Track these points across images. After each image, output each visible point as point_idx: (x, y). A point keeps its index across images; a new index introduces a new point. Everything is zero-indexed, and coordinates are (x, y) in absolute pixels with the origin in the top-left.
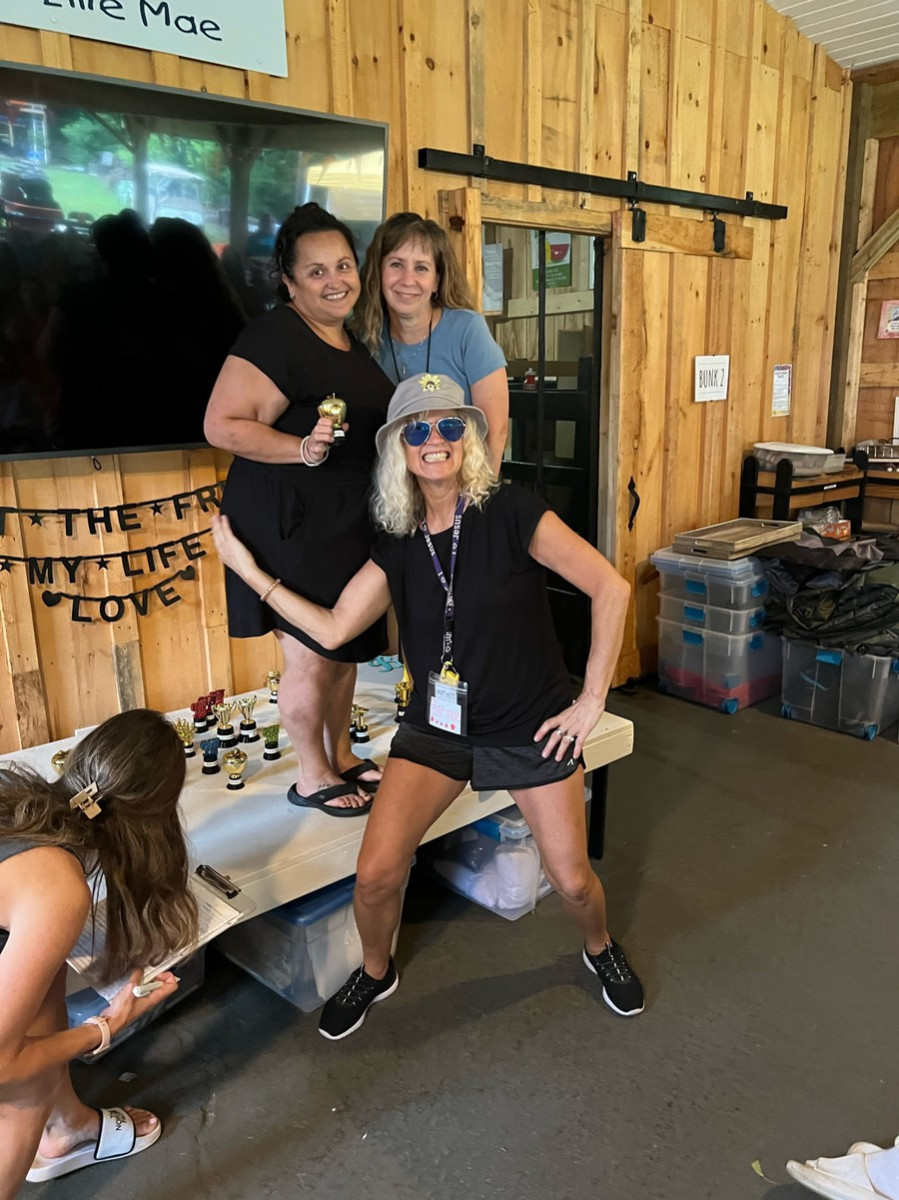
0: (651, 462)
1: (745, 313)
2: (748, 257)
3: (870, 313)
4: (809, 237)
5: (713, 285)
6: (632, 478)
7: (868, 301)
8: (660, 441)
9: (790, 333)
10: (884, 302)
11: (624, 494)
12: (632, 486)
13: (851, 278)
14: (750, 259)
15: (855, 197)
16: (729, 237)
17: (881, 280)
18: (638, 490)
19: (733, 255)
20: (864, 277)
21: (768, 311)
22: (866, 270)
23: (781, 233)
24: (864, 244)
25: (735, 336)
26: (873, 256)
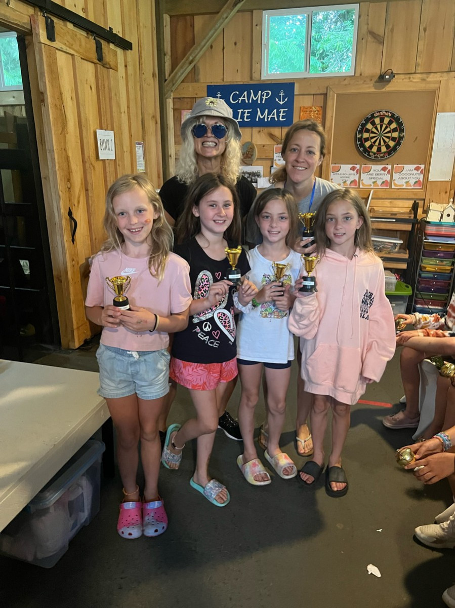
0: (79, 197)
1: (119, 106)
2: (116, 70)
3: (176, 118)
4: (143, 65)
5: (100, 84)
6: (69, 208)
7: (174, 110)
8: (82, 184)
9: (140, 123)
10: (182, 111)
11: (66, 219)
12: (70, 213)
13: (165, 95)
14: (117, 71)
15: (162, 47)
16: (104, 53)
17: (179, 98)
18: (74, 216)
19: (108, 66)
20: (170, 96)
21: (128, 107)
22: (172, 91)
23: (129, 59)
24: (169, 76)
25: (115, 120)
26: (175, 83)
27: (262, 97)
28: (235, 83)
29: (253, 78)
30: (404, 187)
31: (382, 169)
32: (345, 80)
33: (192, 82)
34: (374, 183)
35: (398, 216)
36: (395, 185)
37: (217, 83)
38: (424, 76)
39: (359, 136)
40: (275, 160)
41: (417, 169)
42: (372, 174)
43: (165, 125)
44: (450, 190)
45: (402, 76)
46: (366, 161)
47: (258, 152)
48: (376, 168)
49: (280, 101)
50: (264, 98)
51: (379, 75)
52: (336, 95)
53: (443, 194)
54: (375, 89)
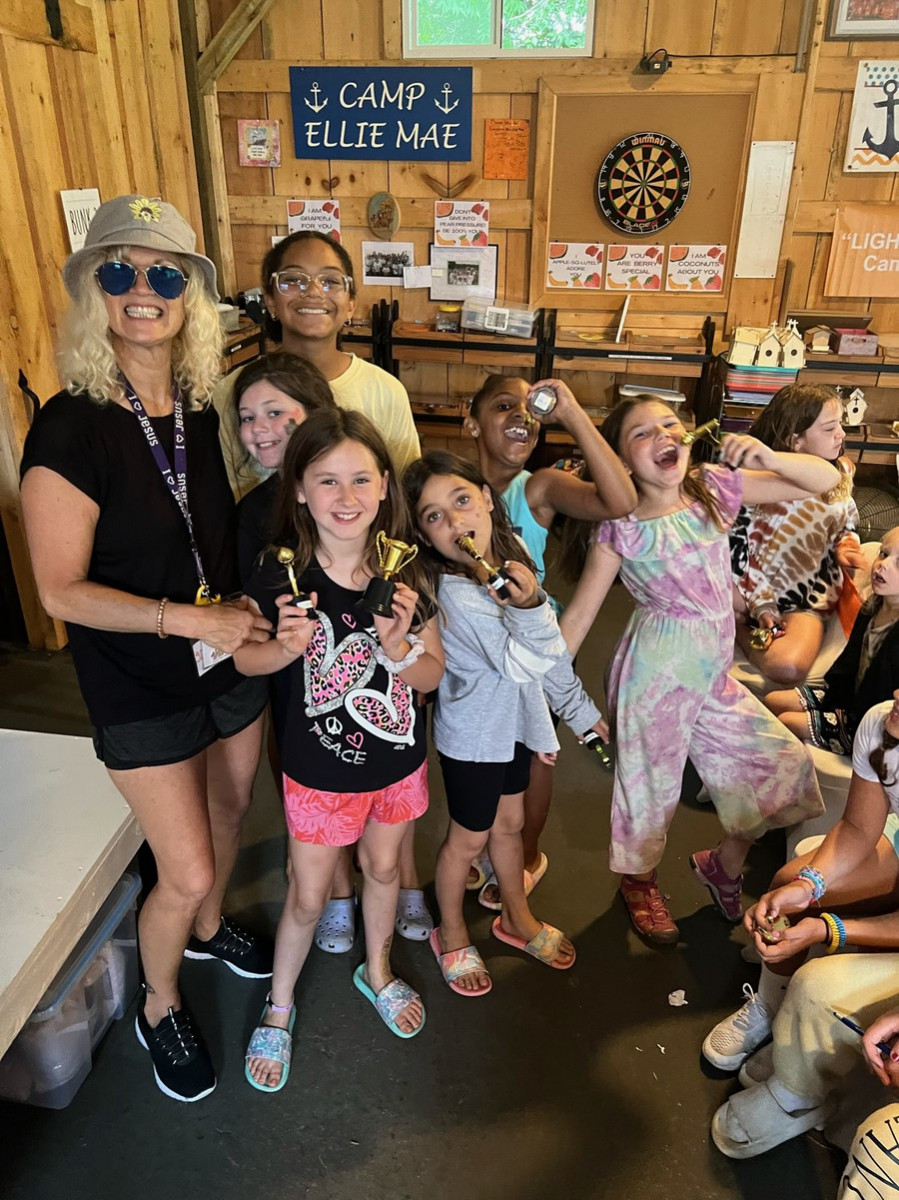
0: (38, 342)
1: (104, 130)
2: (92, 50)
3: (225, 137)
4: (150, 29)
5: (60, 87)
6: (20, 371)
7: (222, 118)
8: (41, 313)
9: (152, 157)
10: (239, 122)
11: (16, 395)
12: (23, 382)
13: (200, 88)
14: (95, 53)
16: (64, 17)
17: (232, 94)
18: (32, 386)
19: (75, 46)
20: (212, 88)
21: (124, 126)
22: (214, 79)
23: (119, 20)
24: (207, 45)
25: (99, 162)
26: (220, 61)
27: (407, 96)
28: (349, 65)
29: (387, 55)
30: (688, 289)
31: (647, 254)
32: (573, 65)
33: (255, 58)
34: (633, 279)
35: (678, 350)
36: (672, 284)
37: (310, 61)
38: (728, 63)
39: (602, 185)
40: (438, 231)
41: (713, 253)
42: (628, 263)
43: (205, 153)
44: (774, 296)
45: (686, 62)
46: (618, 237)
47: (403, 214)
48: (636, 250)
49: (444, 106)
50: (411, 98)
51: (641, 57)
52: (555, 97)
53: (760, 304)
54: (634, 87)
